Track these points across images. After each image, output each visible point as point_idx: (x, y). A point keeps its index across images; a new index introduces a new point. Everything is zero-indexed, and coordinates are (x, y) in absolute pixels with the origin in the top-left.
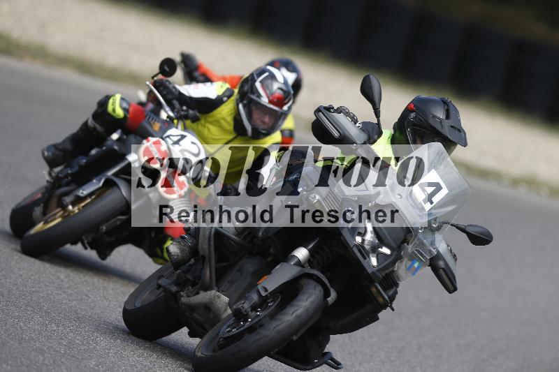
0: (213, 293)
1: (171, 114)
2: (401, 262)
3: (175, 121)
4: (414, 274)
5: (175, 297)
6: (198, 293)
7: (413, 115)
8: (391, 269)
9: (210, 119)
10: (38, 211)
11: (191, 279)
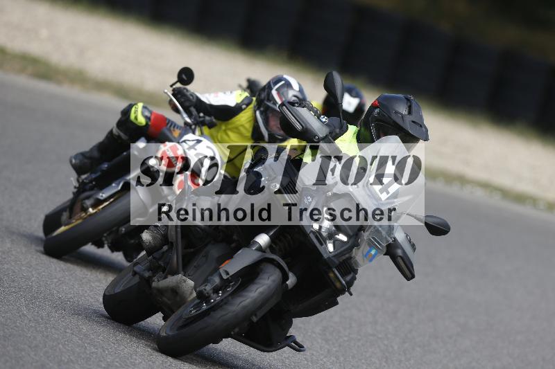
0: (180, 276)
1: (188, 120)
2: (359, 249)
3: (193, 127)
4: (371, 261)
5: (148, 281)
6: (166, 277)
7: (377, 110)
8: (347, 255)
9: (230, 126)
10: (65, 216)
11: (163, 265)
